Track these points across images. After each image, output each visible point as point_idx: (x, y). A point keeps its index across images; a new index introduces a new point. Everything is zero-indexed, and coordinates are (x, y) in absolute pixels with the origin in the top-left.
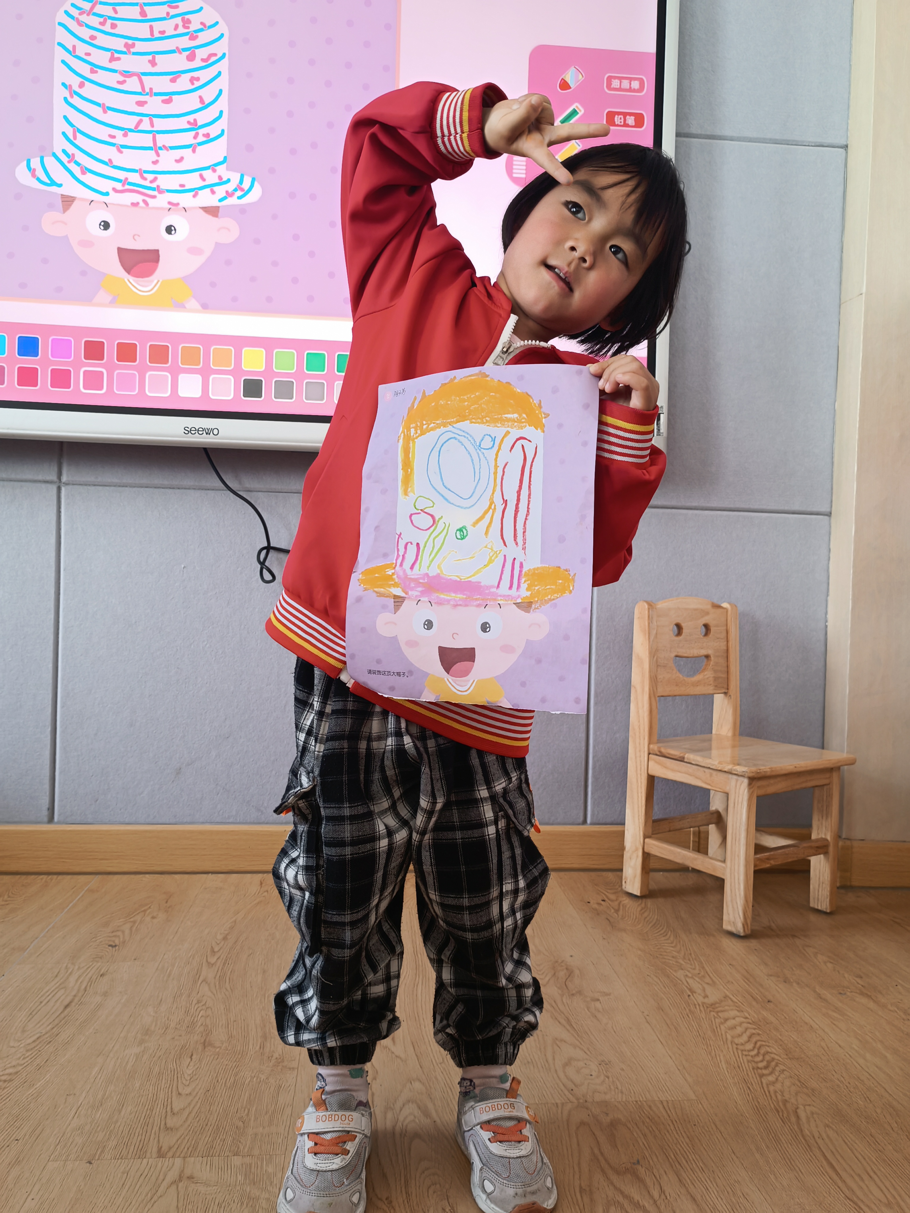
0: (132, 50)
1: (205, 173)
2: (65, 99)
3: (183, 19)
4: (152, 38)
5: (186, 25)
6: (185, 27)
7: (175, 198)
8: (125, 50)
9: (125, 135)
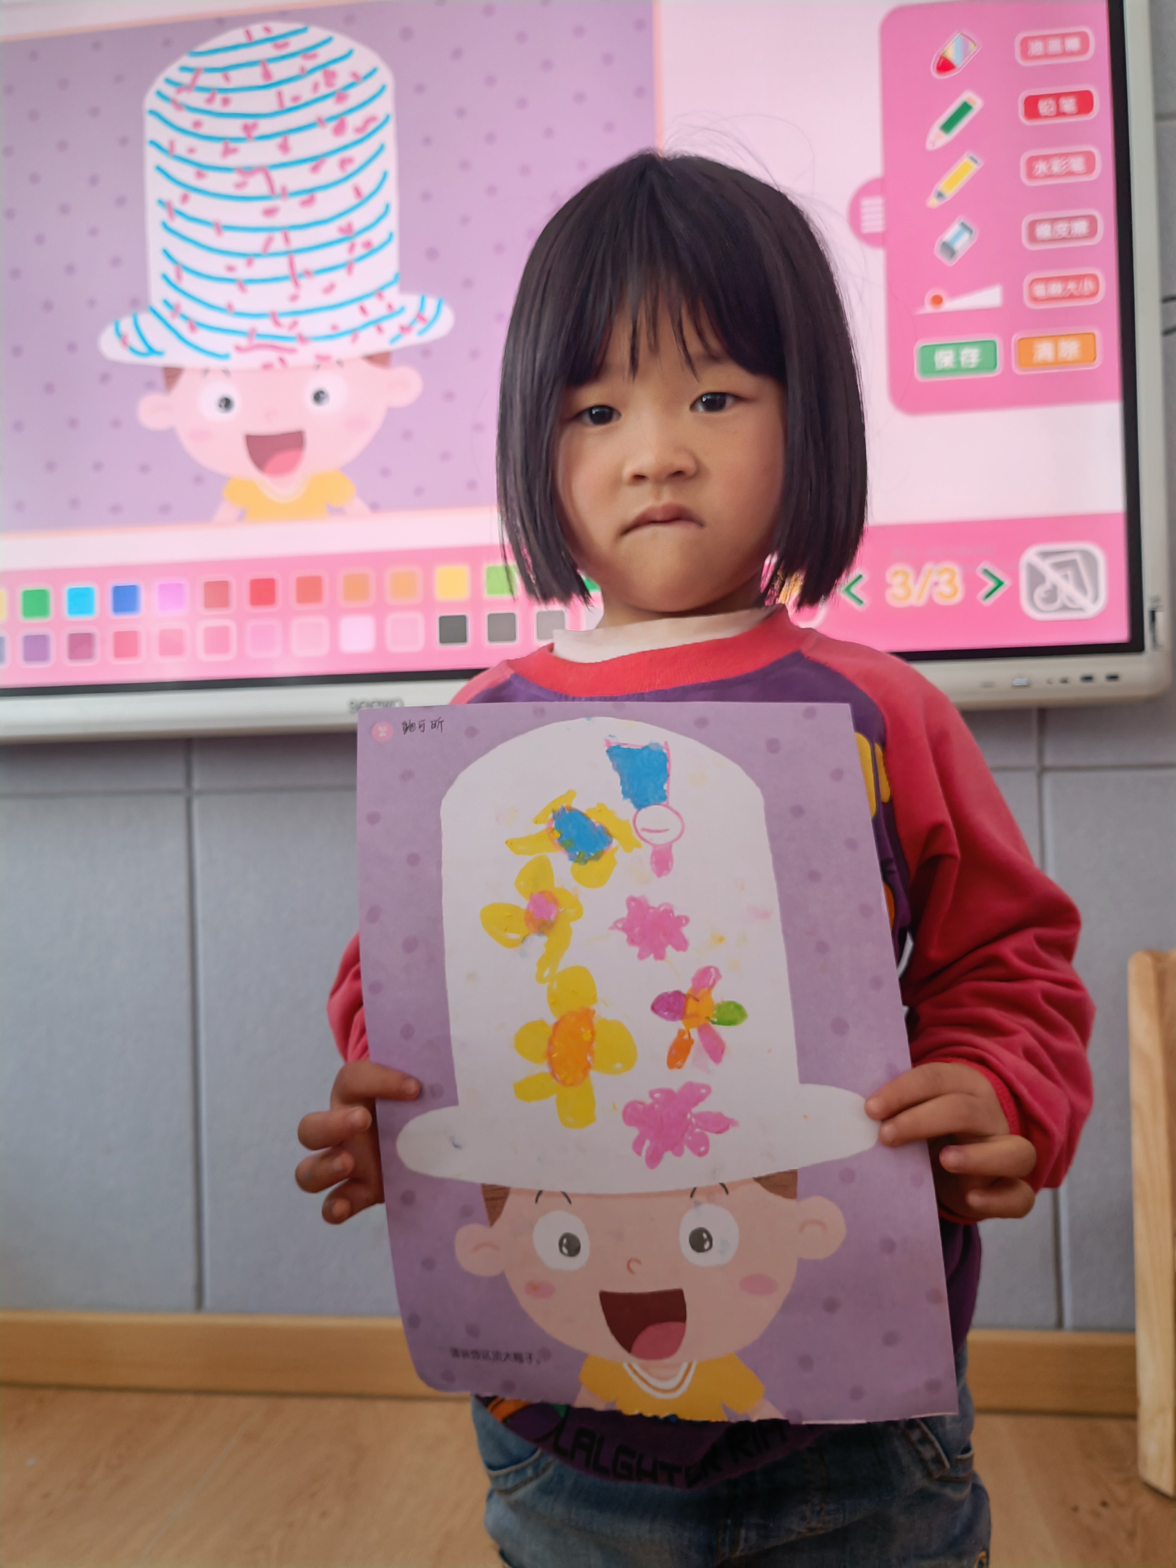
1: (367, 303)
2: (164, 223)
5: (331, 81)
8: (244, 135)
9: (250, 263)
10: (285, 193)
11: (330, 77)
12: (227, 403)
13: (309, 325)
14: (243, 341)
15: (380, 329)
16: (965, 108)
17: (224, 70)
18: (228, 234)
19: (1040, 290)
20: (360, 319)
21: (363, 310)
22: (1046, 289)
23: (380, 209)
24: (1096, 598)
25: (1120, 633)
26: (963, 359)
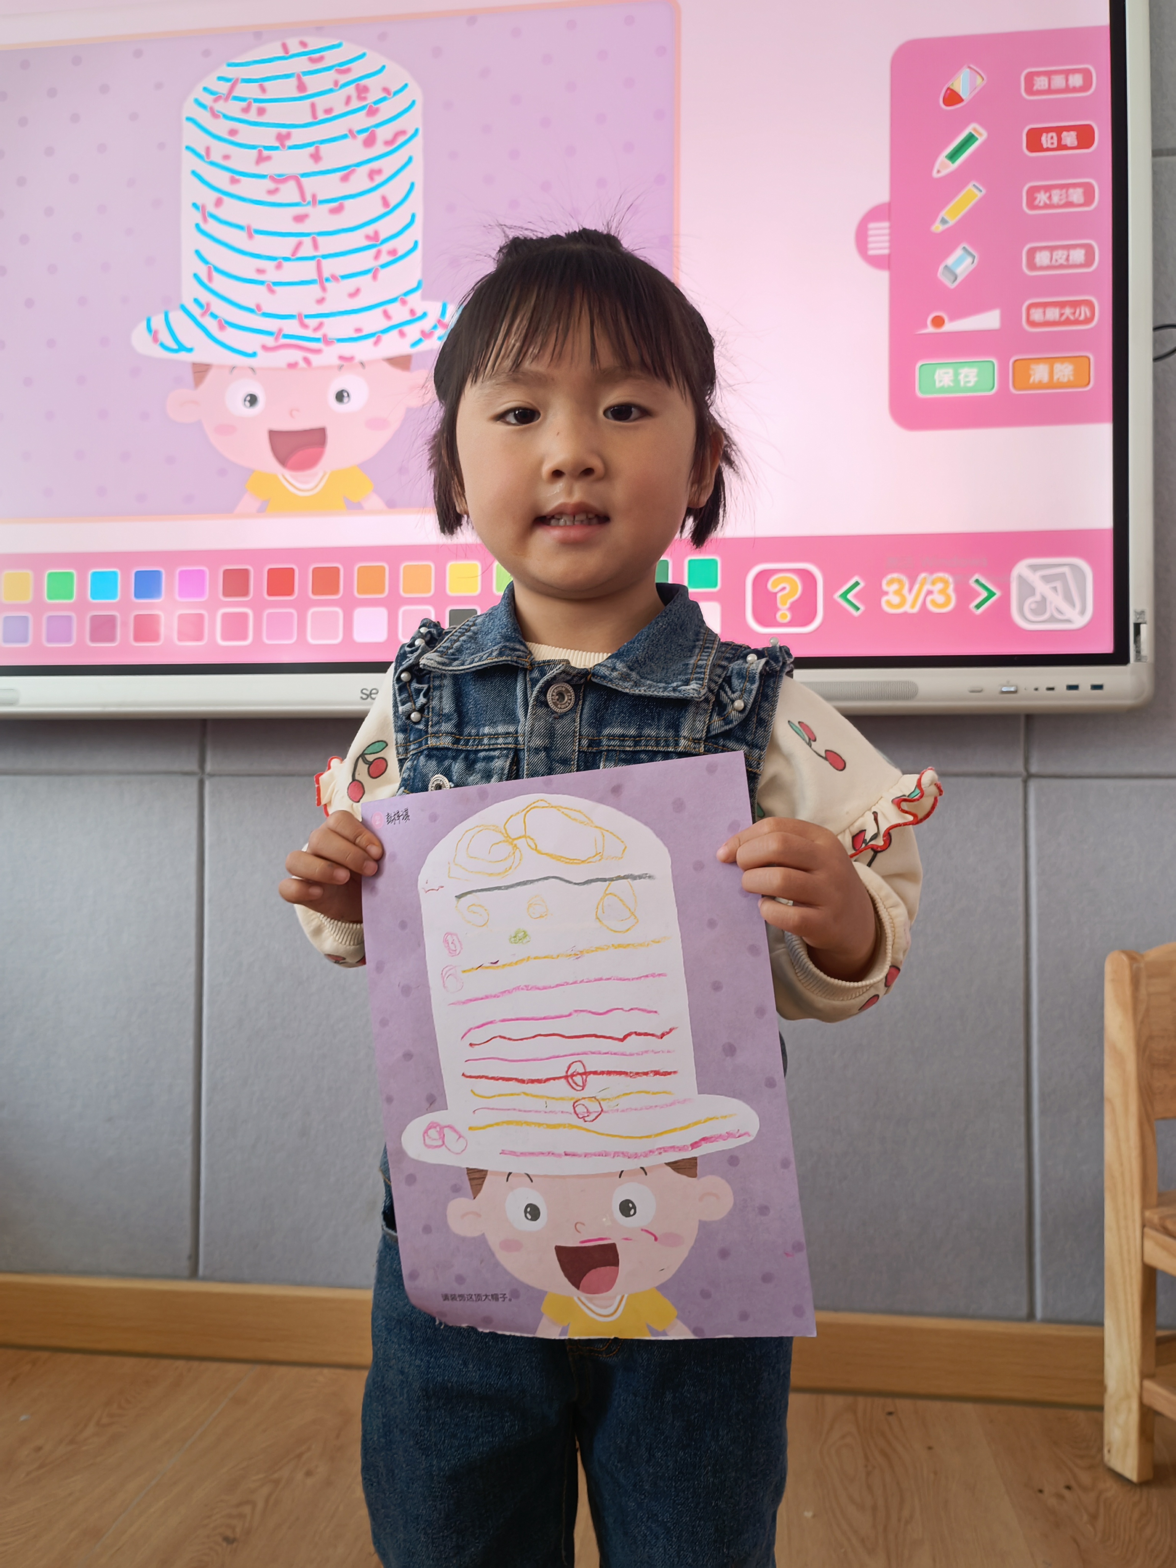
0: (288, 143)
1: (390, 308)
2: (197, 225)
3: (358, 86)
4: (315, 121)
5: (363, 95)
6: (361, 98)
7: (347, 349)
8: (277, 144)
9: (279, 266)
16: (970, 139)
17: (261, 82)
18: (258, 238)
20: (383, 324)
22: (1044, 313)
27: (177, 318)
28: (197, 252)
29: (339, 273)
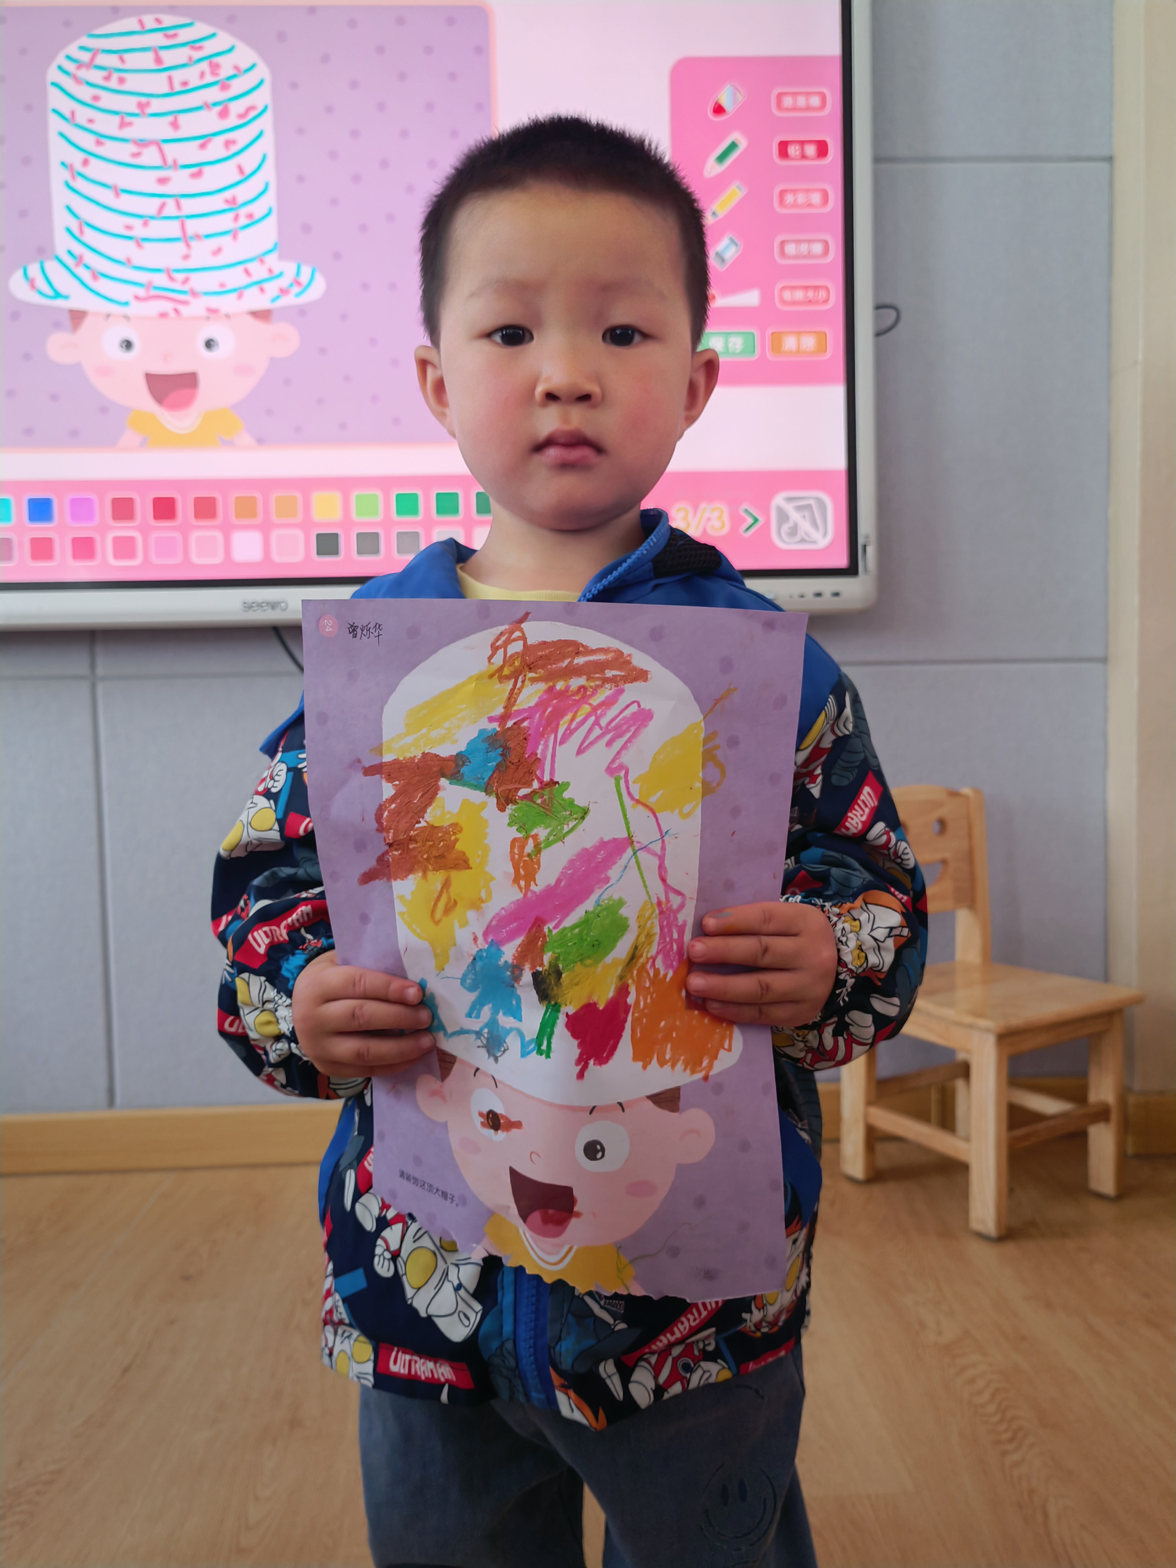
0: (149, 111)
1: (250, 266)
2: (67, 183)
5: (216, 71)
6: (213, 74)
7: (213, 302)
10: (175, 165)
11: (215, 68)
12: (128, 345)
13: (199, 282)
14: (141, 292)
15: (262, 290)
16: (733, 146)
17: (121, 53)
18: (124, 197)
19: (787, 295)
20: (244, 280)
21: (247, 272)
22: (792, 295)
23: (261, 188)
24: (825, 534)
25: (841, 561)
26: (730, 345)
27: (52, 267)
28: (68, 208)
29: (202, 231)
